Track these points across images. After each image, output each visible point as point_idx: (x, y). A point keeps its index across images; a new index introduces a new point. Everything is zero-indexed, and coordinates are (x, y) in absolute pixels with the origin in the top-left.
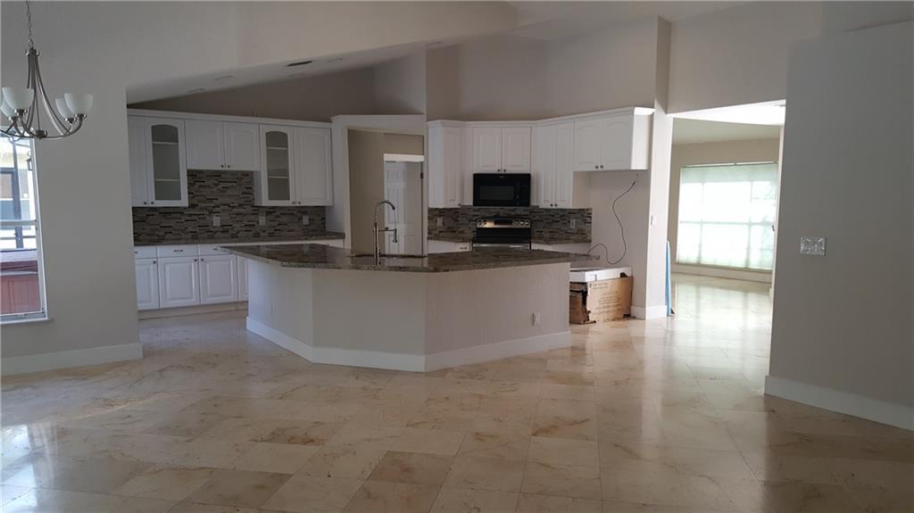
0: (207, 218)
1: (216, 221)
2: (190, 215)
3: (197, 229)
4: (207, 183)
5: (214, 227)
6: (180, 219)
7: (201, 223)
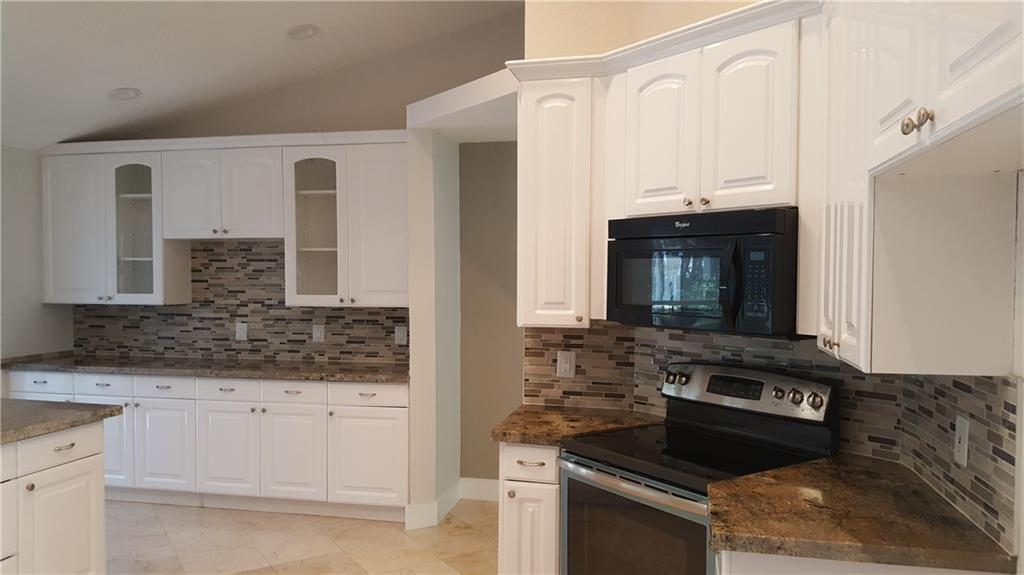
0: (227, 325)
1: (241, 331)
2: (202, 319)
3: (211, 345)
4: (230, 263)
5: (240, 342)
6: (186, 325)
7: (219, 332)
